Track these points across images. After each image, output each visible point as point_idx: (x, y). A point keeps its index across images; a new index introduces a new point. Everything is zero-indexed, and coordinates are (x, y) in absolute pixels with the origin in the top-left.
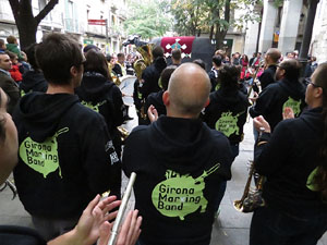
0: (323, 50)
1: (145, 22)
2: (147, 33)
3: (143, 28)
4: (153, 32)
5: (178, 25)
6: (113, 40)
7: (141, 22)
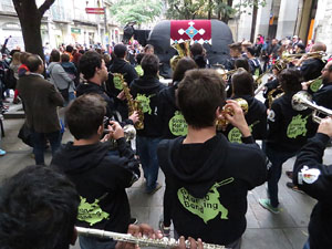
0: (329, 35)
1: (134, 7)
2: (137, 18)
3: (133, 13)
4: (143, 17)
5: (171, 9)
6: (100, 27)
7: (130, 7)
